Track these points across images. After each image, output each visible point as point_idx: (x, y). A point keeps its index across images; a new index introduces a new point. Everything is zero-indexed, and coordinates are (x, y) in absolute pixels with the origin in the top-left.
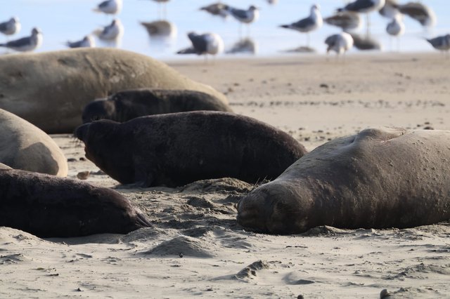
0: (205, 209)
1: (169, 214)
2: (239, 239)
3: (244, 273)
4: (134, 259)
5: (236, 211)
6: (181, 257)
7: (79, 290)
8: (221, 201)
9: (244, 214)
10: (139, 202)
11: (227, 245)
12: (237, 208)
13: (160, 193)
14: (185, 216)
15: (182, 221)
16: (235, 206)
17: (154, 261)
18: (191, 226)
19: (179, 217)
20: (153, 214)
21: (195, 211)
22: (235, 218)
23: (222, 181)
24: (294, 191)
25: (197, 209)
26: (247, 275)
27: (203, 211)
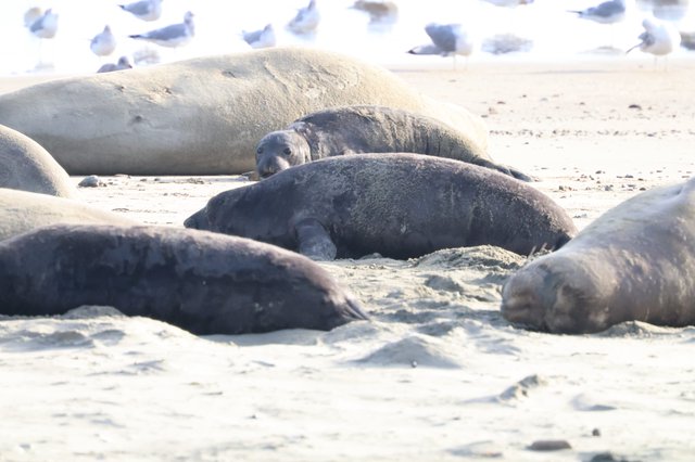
0: (450, 294)
1: (396, 301)
2: (502, 340)
3: (510, 393)
4: (340, 370)
5: (499, 297)
6: (414, 366)
7: (254, 417)
8: (477, 282)
9: (512, 302)
10: (350, 282)
11: (484, 349)
12: (502, 293)
13: (382, 268)
14: (421, 304)
15: (416, 311)
16: (498, 290)
17: (373, 372)
18: (430, 319)
19: (411, 305)
20: (371, 300)
21: (435, 296)
22: (498, 308)
23: (478, 250)
24: (589, 269)
25: (440, 294)
26: (514, 396)
27: (449, 296)
